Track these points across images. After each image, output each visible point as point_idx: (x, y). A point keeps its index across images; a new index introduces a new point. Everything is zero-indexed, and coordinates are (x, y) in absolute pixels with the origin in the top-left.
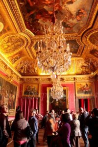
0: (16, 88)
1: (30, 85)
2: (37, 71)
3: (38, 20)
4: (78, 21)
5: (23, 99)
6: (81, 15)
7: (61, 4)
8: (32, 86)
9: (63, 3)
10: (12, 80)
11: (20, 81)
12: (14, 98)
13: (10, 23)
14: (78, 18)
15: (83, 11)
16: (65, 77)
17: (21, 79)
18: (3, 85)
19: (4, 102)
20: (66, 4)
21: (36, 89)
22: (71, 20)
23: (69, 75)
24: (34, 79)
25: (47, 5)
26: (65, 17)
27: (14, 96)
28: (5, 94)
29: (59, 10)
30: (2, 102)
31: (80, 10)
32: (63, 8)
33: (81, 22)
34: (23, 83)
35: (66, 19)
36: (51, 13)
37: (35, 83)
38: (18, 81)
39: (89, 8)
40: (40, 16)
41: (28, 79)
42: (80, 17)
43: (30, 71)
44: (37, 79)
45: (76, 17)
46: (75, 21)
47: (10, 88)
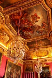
0: (21, 67)
1: (28, 65)
2: (31, 57)
3: (24, 32)
4: (44, 29)
5: (25, 74)
6: (44, 26)
7: (32, 23)
8: (29, 66)
9: (33, 23)
10: (17, 63)
11: (23, 63)
12: (19, 73)
13: (12, 36)
14: (43, 27)
15: (44, 24)
16: (47, 59)
17: (24, 62)
18: (12, 66)
19: (13, 76)
20: (34, 23)
21: (31, 67)
22: (40, 29)
23: (49, 57)
24: (30, 62)
25: (26, 25)
26: (37, 28)
27: (19, 72)
28: (14, 71)
29: (32, 26)
30: (12, 76)
31: (43, 24)
32: (34, 24)
33: (46, 29)
34: (24, 65)
35: (37, 29)
36: (29, 28)
37: (31, 64)
38: (22, 64)
39: (47, 22)
40: (24, 30)
41: (27, 62)
42: (44, 27)
43: (28, 58)
44: (32, 62)
45: (42, 27)
46: (42, 29)
47: (16, 68)
